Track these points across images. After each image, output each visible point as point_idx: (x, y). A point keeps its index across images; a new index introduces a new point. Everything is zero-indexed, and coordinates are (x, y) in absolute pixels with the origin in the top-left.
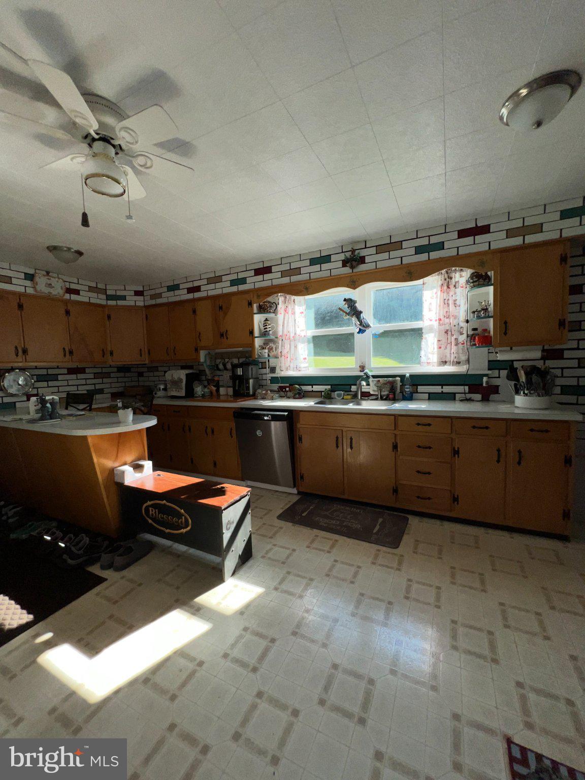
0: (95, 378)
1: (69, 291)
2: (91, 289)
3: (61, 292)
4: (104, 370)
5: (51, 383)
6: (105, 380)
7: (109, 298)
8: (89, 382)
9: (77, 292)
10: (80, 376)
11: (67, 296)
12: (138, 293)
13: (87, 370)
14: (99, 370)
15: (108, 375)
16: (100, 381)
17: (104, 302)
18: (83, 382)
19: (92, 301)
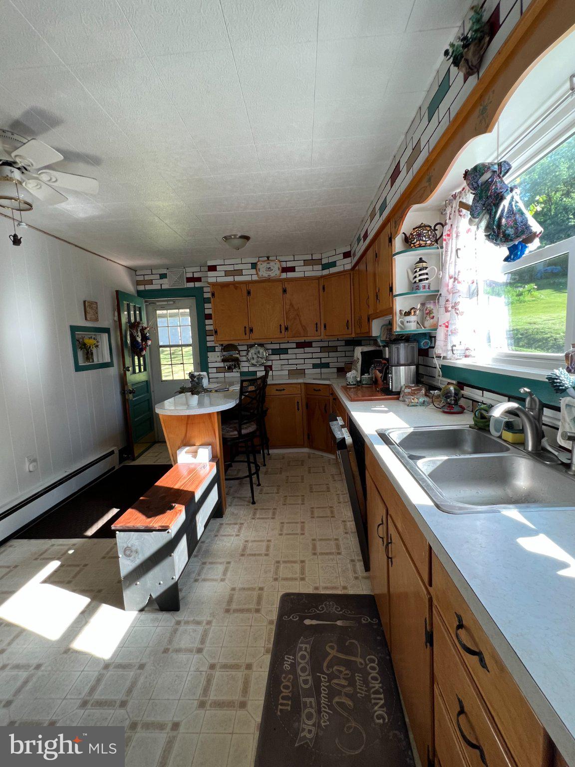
0: (321, 352)
1: (285, 270)
2: (306, 263)
3: (278, 272)
4: (331, 344)
5: (282, 356)
6: (331, 354)
7: (326, 267)
8: (315, 355)
9: (292, 269)
10: (307, 350)
11: (284, 275)
12: (347, 255)
13: (314, 344)
14: (326, 344)
15: (334, 349)
16: (326, 355)
17: (319, 274)
18: (310, 356)
19: (307, 274)
